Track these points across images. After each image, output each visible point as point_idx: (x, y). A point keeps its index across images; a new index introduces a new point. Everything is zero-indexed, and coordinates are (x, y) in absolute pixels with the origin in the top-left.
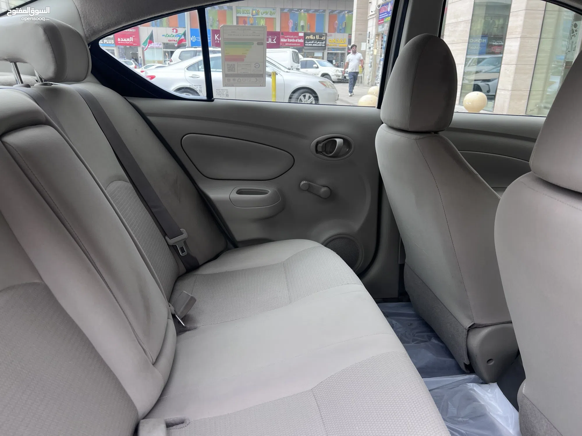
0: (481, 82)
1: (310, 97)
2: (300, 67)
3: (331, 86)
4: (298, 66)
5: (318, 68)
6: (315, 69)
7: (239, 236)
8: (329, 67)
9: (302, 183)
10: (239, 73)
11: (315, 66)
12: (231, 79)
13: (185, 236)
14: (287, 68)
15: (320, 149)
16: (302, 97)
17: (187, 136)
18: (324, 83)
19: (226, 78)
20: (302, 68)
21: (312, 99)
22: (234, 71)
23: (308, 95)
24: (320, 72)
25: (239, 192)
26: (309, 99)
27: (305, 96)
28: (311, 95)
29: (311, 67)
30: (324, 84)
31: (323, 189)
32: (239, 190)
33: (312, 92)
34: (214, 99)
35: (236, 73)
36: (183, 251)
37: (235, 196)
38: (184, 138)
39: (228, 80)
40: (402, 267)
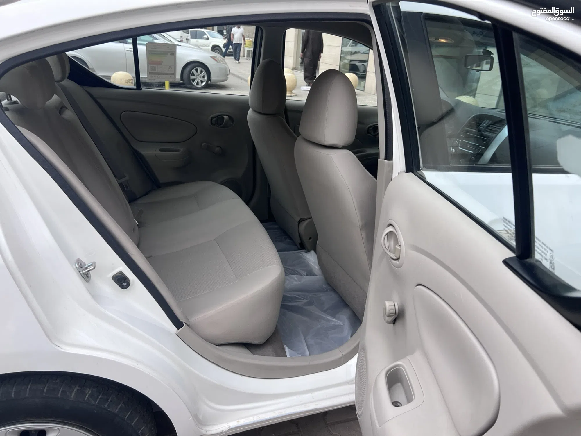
0: (359, 62)
1: (202, 72)
2: (190, 37)
3: (222, 61)
4: (188, 37)
5: (208, 39)
6: (205, 40)
7: (162, 179)
8: (219, 38)
9: (203, 144)
10: (158, 72)
11: (205, 36)
12: (153, 76)
13: (127, 178)
14: (177, 40)
15: (214, 122)
16: (194, 71)
17: (124, 112)
18: (215, 58)
19: (150, 75)
20: (192, 38)
21: (204, 73)
22: (155, 71)
23: (199, 69)
24: (210, 43)
25: (161, 150)
26: (201, 73)
27: (197, 70)
28: (203, 70)
29: (201, 38)
30: (215, 60)
31: (217, 149)
32: (160, 149)
33: (203, 66)
34: (142, 88)
35: (156, 72)
36: (127, 188)
37: (158, 152)
38: (122, 114)
39: (151, 76)
40: (269, 199)
